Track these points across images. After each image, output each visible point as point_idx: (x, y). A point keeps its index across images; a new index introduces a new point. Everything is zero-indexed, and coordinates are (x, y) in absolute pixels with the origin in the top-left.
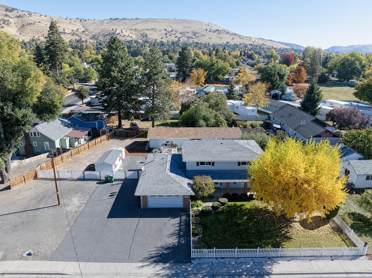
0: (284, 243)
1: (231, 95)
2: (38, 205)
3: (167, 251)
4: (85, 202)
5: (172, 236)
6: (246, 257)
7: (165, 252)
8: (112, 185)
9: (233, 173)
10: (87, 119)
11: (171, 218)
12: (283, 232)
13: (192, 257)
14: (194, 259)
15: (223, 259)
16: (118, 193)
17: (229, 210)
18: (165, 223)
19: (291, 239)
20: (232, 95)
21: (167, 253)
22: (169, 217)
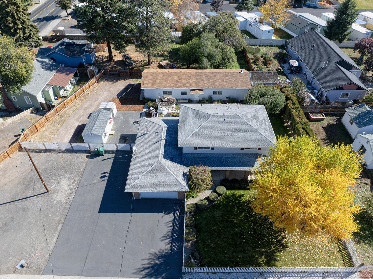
0: (278, 254)
1: (244, 5)
2: (26, 193)
3: (160, 260)
4: (75, 187)
5: (166, 239)
6: (238, 272)
7: (157, 262)
8: (103, 160)
9: (234, 158)
10: (71, 52)
11: (165, 213)
12: (280, 238)
13: (183, 271)
14: (185, 273)
15: (214, 275)
16: (109, 173)
17: (226, 202)
18: (158, 221)
19: (286, 247)
20: (246, 4)
21: (159, 263)
22: (162, 213)
